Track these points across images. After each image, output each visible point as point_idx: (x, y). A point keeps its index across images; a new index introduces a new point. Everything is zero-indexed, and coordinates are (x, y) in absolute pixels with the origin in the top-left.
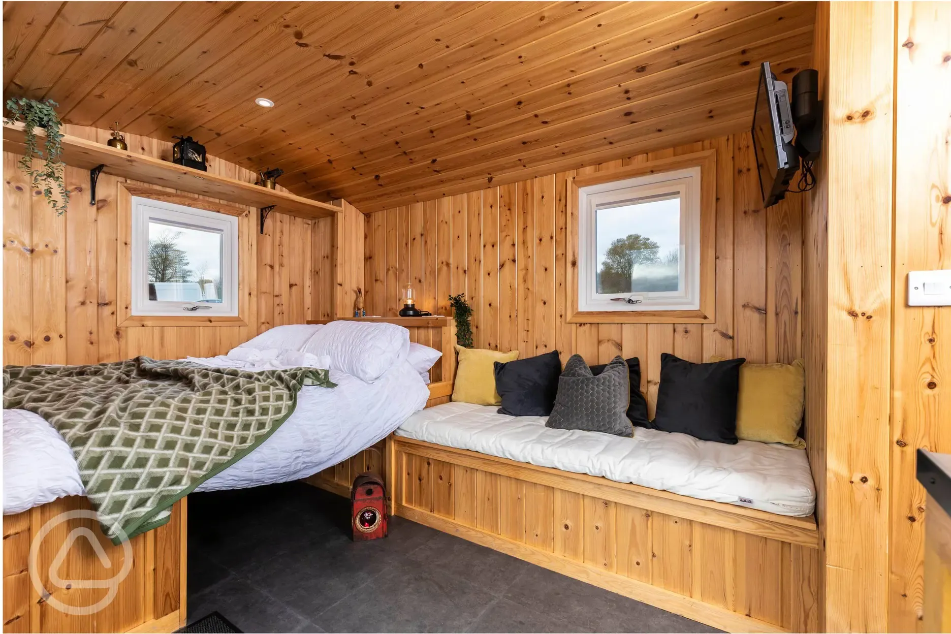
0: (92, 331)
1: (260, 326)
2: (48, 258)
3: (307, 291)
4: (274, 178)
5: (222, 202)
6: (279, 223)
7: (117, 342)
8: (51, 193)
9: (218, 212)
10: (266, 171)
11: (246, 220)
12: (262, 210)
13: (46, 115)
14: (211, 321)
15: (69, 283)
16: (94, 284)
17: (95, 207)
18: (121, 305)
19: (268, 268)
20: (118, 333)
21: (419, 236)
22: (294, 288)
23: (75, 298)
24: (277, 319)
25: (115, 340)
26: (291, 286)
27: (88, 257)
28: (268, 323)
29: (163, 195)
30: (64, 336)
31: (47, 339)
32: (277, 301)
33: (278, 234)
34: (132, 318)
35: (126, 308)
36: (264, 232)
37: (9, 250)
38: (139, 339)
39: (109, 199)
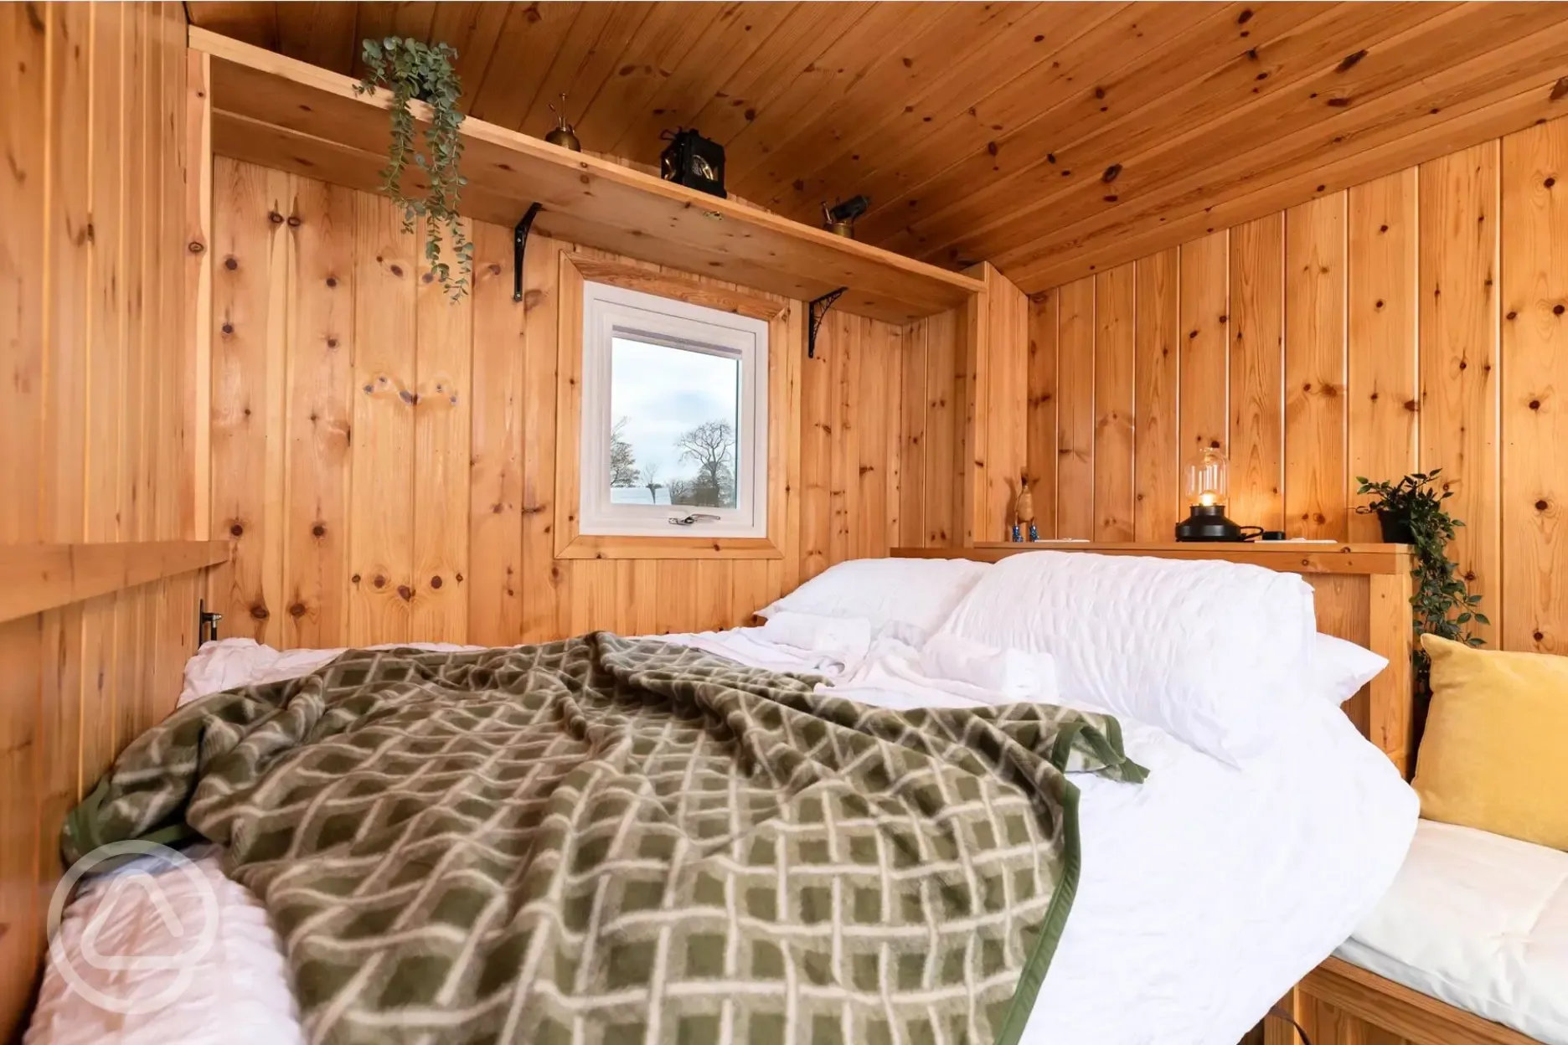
0: (512, 569)
1: (805, 559)
2: (441, 414)
3: (893, 482)
4: (850, 219)
5: (740, 289)
6: (841, 335)
7: (553, 591)
8: (437, 249)
9: (735, 311)
10: (833, 205)
11: (783, 326)
12: (812, 305)
13: (431, 70)
14: (717, 548)
15: (476, 466)
16: (516, 468)
17: (521, 306)
18: (561, 512)
19: (821, 432)
20: (555, 572)
21: (1214, 320)
22: (869, 474)
23: (486, 497)
24: (837, 546)
25: (551, 587)
26: (863, 470)
27: (508, 411)
28: (820, 553)
29: (638, 277)
30: (465, 576)
31: (437, 583)
32: (838, 503)
33: (840, 358)
34: (583, 540)
35: (571, 518)
36: (815, 355)
37: (377, 397)
38: (591, 586)
39: (544, 289)
